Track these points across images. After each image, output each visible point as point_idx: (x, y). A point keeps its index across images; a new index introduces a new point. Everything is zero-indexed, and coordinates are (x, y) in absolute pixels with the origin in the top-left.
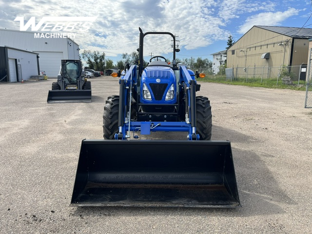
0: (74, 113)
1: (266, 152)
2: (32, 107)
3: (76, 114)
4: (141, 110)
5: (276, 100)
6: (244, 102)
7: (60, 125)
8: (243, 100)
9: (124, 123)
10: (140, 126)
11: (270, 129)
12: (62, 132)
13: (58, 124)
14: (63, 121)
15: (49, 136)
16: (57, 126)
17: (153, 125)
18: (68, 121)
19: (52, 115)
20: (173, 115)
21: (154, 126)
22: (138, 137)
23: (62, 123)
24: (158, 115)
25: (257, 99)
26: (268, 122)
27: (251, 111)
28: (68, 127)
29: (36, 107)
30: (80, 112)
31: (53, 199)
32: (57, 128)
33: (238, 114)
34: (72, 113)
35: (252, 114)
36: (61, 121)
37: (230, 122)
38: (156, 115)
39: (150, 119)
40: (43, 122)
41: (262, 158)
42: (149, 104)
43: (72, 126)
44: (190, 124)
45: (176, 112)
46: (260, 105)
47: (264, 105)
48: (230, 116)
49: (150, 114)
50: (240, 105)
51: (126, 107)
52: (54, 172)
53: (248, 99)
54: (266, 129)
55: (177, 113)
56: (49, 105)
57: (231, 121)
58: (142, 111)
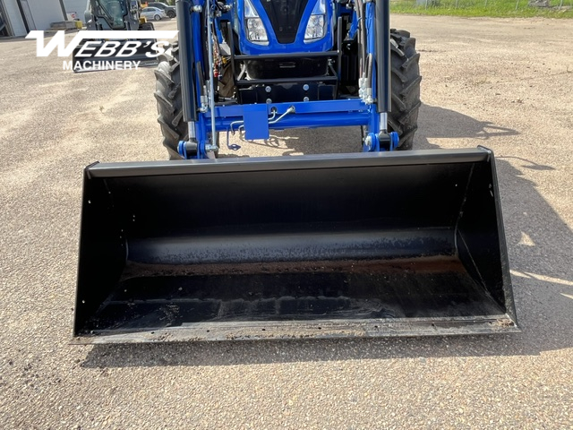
0: (121, 91)
1: (533, 159)
2: (45, 82)
3: (124, 92)
4: (245, 75)
5: (520, 39)
6: (459, 47)
7: (90, 116)
8: (455, 43)
9: (198, 112)
10: (240, 118)
11: (527, 103)
12: (93, 134)
13: (86, 115)
14: (97, 109)
15: (65, 143)
16: (83, 120)
17: (274, 113)
18: (108, 106)
19: (78, 97)
20: (324, 82)
21: (277, 116)
22: (238, 147)
23: (94, 114)
24: (287, 83)
25: (482, 40)
26: (518, 86)
27: (478, 64)
28: (106, 121)
29: (52, 81)
30: (134, 87)
31: (44, 314)
32: (84, 125)
33: (451, 73)
34: (118, 90)
35: (482, 71)
36: (94, 109)
37: (440, 91)
38: (283, 85)
39: (269, 95)
40: (59, 112)
41: (528, 174)
42: (261, 55)
43: (113, 119)
44: (375, 104)
45: (331, 74)
46: (494, 50)
47: (501, 50)
48: (437, 79)
49: (267, 84)
50: (451, 55)
51: (198, 65)
52: (59, 235)
53: (464, 40)
54: (520, 101)
55: (334, 78)
56: (76, 77)
57: (441, 88)
58: (248, 78)
